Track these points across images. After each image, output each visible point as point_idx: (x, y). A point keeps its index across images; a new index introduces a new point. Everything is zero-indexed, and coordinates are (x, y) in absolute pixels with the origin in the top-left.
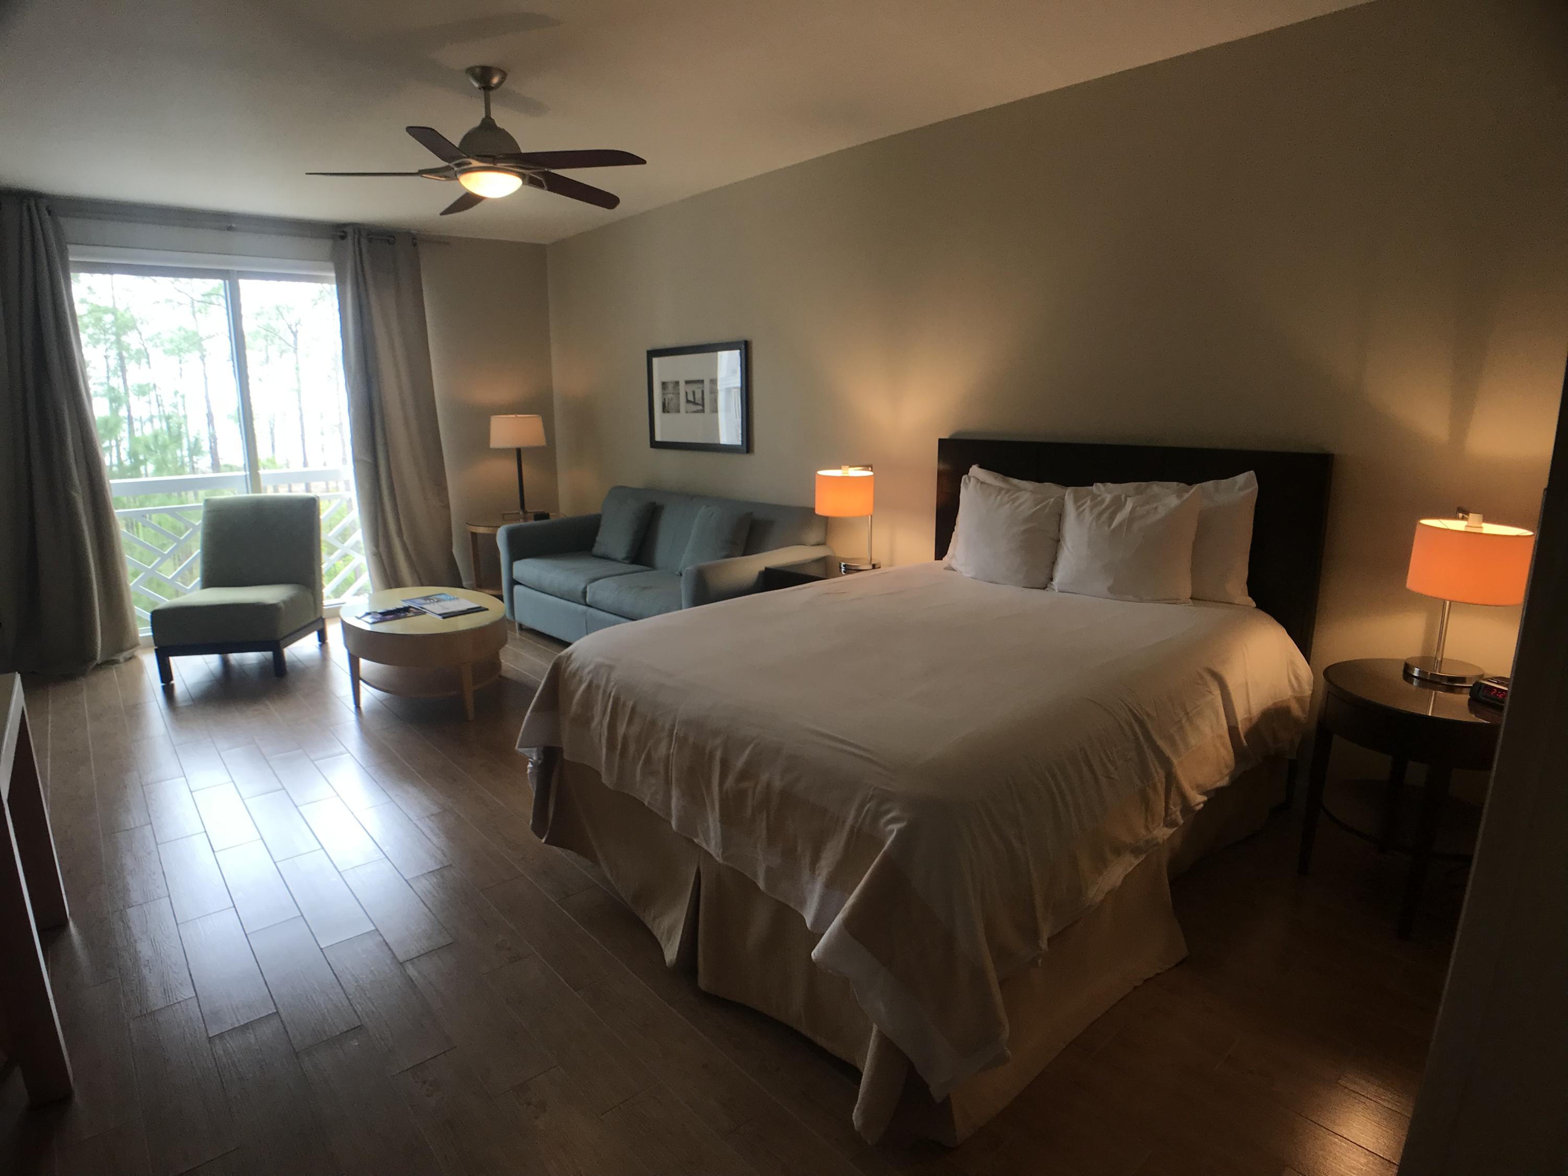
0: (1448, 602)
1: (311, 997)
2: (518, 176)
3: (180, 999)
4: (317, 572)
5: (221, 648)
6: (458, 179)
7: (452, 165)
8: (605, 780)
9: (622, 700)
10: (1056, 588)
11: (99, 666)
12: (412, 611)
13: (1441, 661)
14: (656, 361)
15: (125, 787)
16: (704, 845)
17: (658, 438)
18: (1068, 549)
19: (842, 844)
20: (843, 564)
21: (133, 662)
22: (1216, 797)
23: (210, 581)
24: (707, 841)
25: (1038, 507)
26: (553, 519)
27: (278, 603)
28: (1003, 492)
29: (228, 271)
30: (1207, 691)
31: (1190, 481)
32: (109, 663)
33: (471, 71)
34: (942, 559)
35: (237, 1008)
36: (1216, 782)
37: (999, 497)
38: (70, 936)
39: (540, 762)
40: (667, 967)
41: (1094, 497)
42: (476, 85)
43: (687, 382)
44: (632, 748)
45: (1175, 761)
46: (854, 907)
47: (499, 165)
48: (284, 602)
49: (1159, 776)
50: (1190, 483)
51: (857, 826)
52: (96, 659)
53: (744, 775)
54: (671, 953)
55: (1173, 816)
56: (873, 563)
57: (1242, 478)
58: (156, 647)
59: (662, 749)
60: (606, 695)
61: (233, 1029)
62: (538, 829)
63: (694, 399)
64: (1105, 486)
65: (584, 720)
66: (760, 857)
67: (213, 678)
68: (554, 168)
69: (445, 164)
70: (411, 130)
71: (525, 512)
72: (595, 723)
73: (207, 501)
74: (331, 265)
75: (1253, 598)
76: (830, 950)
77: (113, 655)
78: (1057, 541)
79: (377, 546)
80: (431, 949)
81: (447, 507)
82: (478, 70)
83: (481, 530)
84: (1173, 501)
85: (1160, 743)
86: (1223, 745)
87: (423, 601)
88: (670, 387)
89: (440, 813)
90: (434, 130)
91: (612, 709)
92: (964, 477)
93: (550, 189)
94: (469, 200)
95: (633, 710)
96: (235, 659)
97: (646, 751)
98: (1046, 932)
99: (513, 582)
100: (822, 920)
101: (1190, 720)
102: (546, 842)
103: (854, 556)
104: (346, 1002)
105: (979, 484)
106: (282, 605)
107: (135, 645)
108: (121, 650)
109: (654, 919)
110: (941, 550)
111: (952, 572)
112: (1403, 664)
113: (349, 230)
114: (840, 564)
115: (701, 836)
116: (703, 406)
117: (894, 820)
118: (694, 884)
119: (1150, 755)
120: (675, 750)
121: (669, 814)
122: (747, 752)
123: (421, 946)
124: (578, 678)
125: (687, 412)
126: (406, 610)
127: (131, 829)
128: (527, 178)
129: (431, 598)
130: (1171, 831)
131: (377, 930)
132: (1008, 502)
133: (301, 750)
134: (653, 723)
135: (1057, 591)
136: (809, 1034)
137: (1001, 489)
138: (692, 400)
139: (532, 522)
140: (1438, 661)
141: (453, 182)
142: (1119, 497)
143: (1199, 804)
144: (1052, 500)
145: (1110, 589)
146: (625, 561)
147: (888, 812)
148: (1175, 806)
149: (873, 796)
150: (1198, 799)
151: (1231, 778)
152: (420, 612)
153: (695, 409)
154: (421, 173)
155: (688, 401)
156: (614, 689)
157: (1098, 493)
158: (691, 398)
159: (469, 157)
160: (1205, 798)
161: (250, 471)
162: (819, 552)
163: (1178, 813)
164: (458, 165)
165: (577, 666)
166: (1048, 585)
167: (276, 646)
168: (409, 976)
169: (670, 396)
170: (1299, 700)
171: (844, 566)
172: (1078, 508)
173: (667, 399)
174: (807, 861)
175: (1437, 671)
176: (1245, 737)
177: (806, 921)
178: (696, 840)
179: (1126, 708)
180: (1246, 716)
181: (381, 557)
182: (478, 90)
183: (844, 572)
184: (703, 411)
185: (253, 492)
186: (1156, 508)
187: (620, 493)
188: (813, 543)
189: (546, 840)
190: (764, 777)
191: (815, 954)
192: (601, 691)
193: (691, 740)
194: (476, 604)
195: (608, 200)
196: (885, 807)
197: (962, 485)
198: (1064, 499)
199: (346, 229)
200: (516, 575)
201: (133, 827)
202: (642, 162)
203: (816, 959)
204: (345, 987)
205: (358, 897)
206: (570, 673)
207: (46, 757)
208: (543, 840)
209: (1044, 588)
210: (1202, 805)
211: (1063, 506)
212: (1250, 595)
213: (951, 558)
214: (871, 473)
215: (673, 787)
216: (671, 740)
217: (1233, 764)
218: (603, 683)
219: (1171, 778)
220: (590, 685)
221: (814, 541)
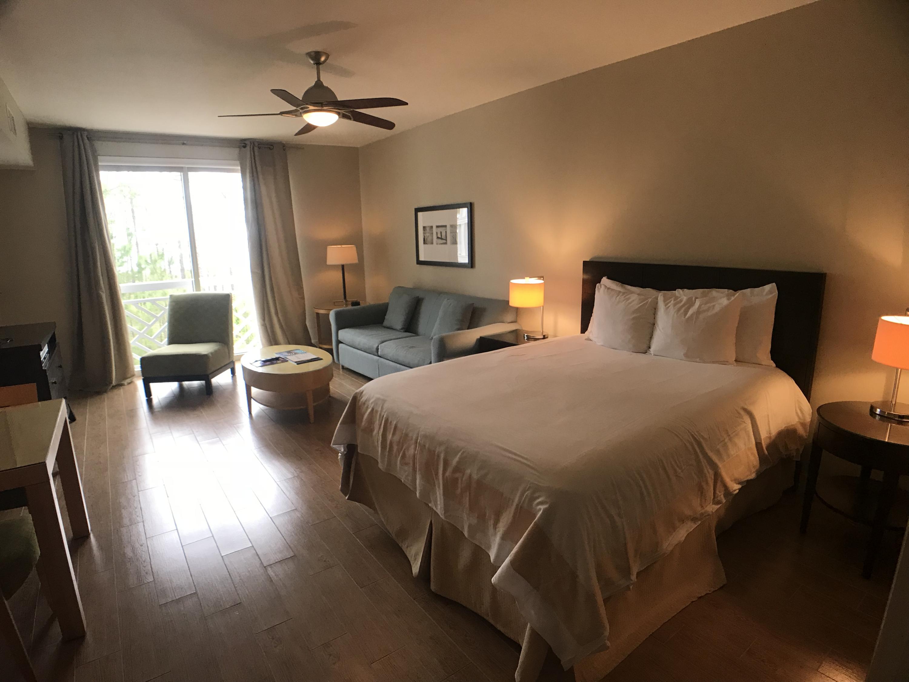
0: (899, 370)
1: (215, 585)
2: (337, 114)
3: (145, 582)
4: (230, 335)
5: (179, 379)
6: (302, 117)
7: (298, 109)
8: (380, 466)
9: (390, 421)
10: (652, 352)
11: (114, 387)
12: (280, 360)
13: (895, 404)
14: (420, 214)
15: (124, 457)
16: (434, 508)
17: (422, 258)
18: (660, 330)
19: (512, 514)
20: (526, 335)
21: (132, 385)
22: (747, 486)
23: (173, 340)
24: (436, 506)
25: (641, 304)
26: (362, 305)
27: (208, 354)
28: (621, 294)
29: (182, 168)
30: (741, 421)
31: (736, 289)
32: (119, 385)
33: (309, 54)
34: (584, 333)
35: (175, 588)
36: (747, 476)
37: (618, 298)
38: (90, 542)
39: (345, 452)
40: (413, 576)
41: (676, 298)
42: (312, 62)
43: (438, 227)
44: (395, 448)
45: (720, 465)
46: (517, 553)
47: (325, 108)
48: (212, 353)
49: (710, 474)
50: (736, 290)
51: (521, 504)
52: (112, 383)
53: (457, 469)
54: (416, 569)
55: (719, 498)
56: (544, 334)
57: (767, 287)
58: (143, 378)
59: (411, 451)
60: (381, 417)
61: (172, 601)
62: (344, 490)
63: (441, 236)
64: (683, 291)
65: (369, 430)
66: (465, 518)
67: (173, 395)
68: (356, 109)
69: (295, 108)
70: (274, 91)
71: (346, 301)
72: (375, 432)
73: (171, 296)
74: (238, 162)
75: (774, 361)
76: (502, 578)
77: (122, 381)
78: (653, 325)
79: (264, 320)
80: (282, 559)
81: (303, 298)
82: (313, 54)
83: (322, 312)
84: (724, 302)
85: (710, 454)
86: (752, 454)
87: (287, 354)
88: (428, 229)
89: (291, 478)
90: (285, 91)
91: (384, 425)
92: (597, 285)
93: (354, 120)
94: (309, 128)
95: (396, 427)
96: (186, 384)
97: (402, 451)
98: (635, 570)
99: (339, 342)
100: (500, 558)
101: (730, 439)
102: (348, 499)
103: (532, 330)
104: (233, 589)
105: (606, 289)
106: (210, 355)
107: (133, 375)
108: (125, 378)
109: (407, 547)
110: (584, 328)
111: (591, 341)
112: (869, 406)
113: (248, 143)
114: (524, 335)
115: (433, 503)
116: (446, 240)
117: (541, 503)
118: (429, 529)
119: (704, 462)
120: (418, 452)
121: (415, 488)
122: (458, 456)
123: (276, 558)
124: (366, 406)
125: (437, 244)
126: (277, 359)
127: (126, 482)
128: (341, 114)
129: (291, 352)
130: (717, 507)
131: (253, 546)
132: (624, 301)
133: (218, 438)
134: (406, 435)
135: (653, 355)
136: (492, 622)
137: (620, 292)
138: (440, 237)
139: (350, 307)
140: (892, 404)
141: (300, 117)
142: (691, 298)
143: (735, 490)
144: (650, 300)
145: (686, 355)
146: (401, 330)
147: (538, 497)
148: (720, 492)
149: (530, 487)
150: (735, 487)
151: (756, 474)
152: (285, 361)
153: (442, 243)
154: (282, 113)
155: (438, 238)
156: (386, 414)
157: (679, 296)
158: (439, 236)
159: (307, 104)
160: (739, 486)
161: (195, 279)
162: (513, 327)
163: (722, 496)
164: (302, 109)
165: (366, 398)
166: (648, 351)
167: (207, 378)
168: (268, 574)
169: (428, 234)
170: (803, 424)
171: (527, 336)
172: (666, 306)
173: (426, 236)
174: (491, 522)
175: (892, 411)
176: (766, 449)
177: (491, 557)
178: (430, 505)
179: (689, 434)
180: (768, 435)
181: (266, 327)
182: (313, 65)
183: (526, 339)
184: (446, 243)
185: (196, 291)
186: (714, 306)
187: (400, 290)
188: (508, 322)
189: (348, 497)
190: (468, 471)
191: (493, 580)
192: (379, 414)
193: (427, 446)
194: (316, 356)
195: (389, 125)
196: (537, 495)
197: (596, 289)
198: (657, 299)
199: (246, 142)
200: (340, 338)
201: (126, 480)
202: (407, 104)
203: (494, 583)
204: (233, 579)
205: (244, 527)
206: (362, 402)
207: (84, 439)
208: (347, 498)
209: (645, 353)
210: (738, 491)
211: (657, 303)
212: (772, 360)
213: (590, 333)
214: (542, 282)
215: (418, 473)
216: (416, 446)
217: (758, 465)
218: (380, 409)
219: (717, 476)
220: (373, 409)
221: (509, 320)
